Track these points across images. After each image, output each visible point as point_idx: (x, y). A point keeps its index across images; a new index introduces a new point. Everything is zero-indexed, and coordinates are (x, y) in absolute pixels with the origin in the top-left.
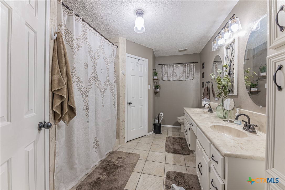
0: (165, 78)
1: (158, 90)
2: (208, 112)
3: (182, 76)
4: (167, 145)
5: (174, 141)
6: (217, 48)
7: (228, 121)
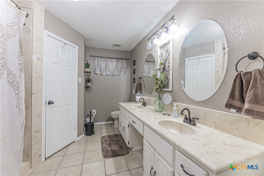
0: (98, 72)
1: (89, 84)
2: (143, 106)
3: (115, 70)
4: (103, 148)
5: (111, 141)
6: (151, 47)
7: (167, 115)
